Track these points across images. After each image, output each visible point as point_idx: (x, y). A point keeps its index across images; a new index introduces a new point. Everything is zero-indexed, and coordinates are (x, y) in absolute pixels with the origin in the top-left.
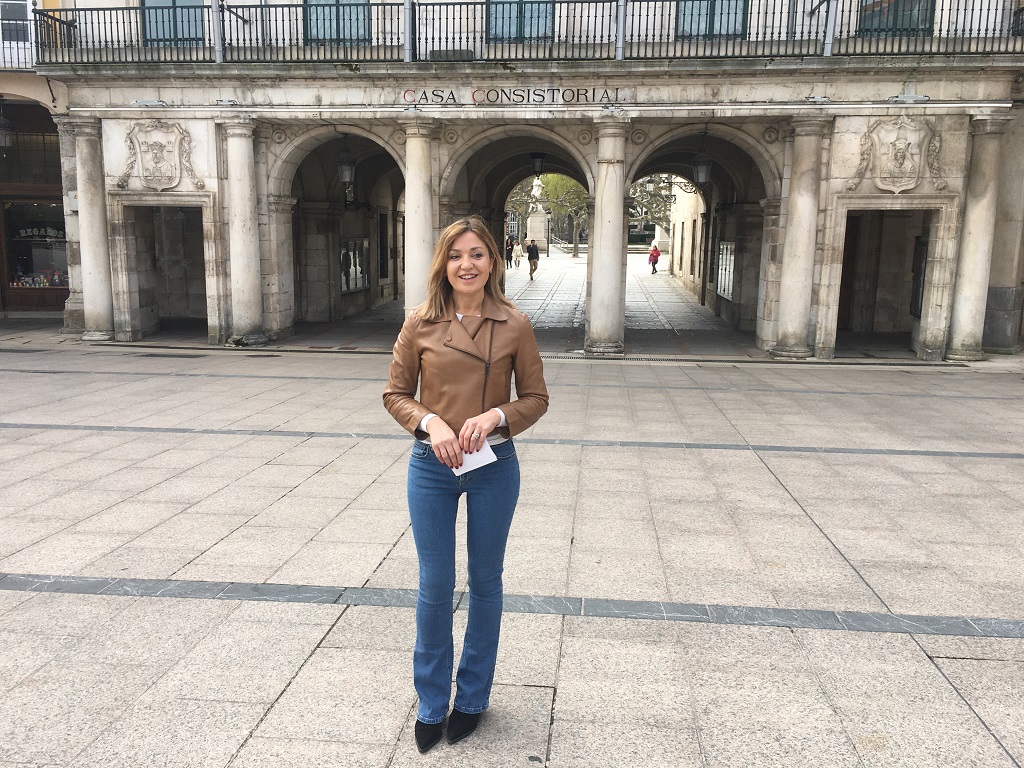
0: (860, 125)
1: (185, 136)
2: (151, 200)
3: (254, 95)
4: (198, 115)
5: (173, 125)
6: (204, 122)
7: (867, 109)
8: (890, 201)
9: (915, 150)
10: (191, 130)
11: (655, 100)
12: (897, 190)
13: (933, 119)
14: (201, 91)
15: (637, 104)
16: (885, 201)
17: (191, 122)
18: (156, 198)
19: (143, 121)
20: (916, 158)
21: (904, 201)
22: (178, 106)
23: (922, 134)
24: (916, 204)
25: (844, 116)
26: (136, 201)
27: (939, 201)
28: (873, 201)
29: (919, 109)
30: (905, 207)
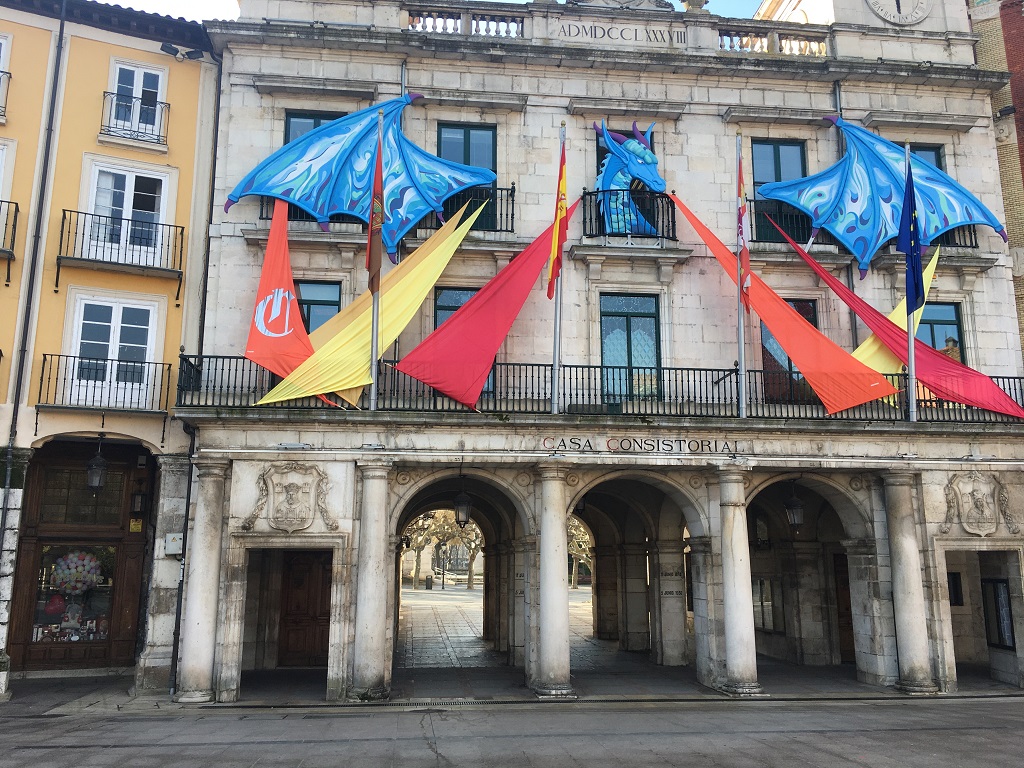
0: (942, 478)
1: (322, 477)
2: (278, 542)
3: (397, 440)
4: (338, 457)
5: (312, 467)
6: (344, 465)
7: (945, 464)
8: (978, 543)
9: (990, 500)
10: (329, 472)
11: (770, 452)
12: (983, 534)
13: (997, 474)
14: (343, 435)
15: (755, 455)
16: (974, 543)
17: (329, 464)
18: (284, 540)
19: (278, 463)
20: (991, 506)
21: (989, 543)
22: (319, 449)
23: (993, 487)
24: (999, 546)
25: (927, 470)
26: (261, 543)
27: (1016, 543)
28: (964, 543)
29: (984, 466)
30: (991, 549)
